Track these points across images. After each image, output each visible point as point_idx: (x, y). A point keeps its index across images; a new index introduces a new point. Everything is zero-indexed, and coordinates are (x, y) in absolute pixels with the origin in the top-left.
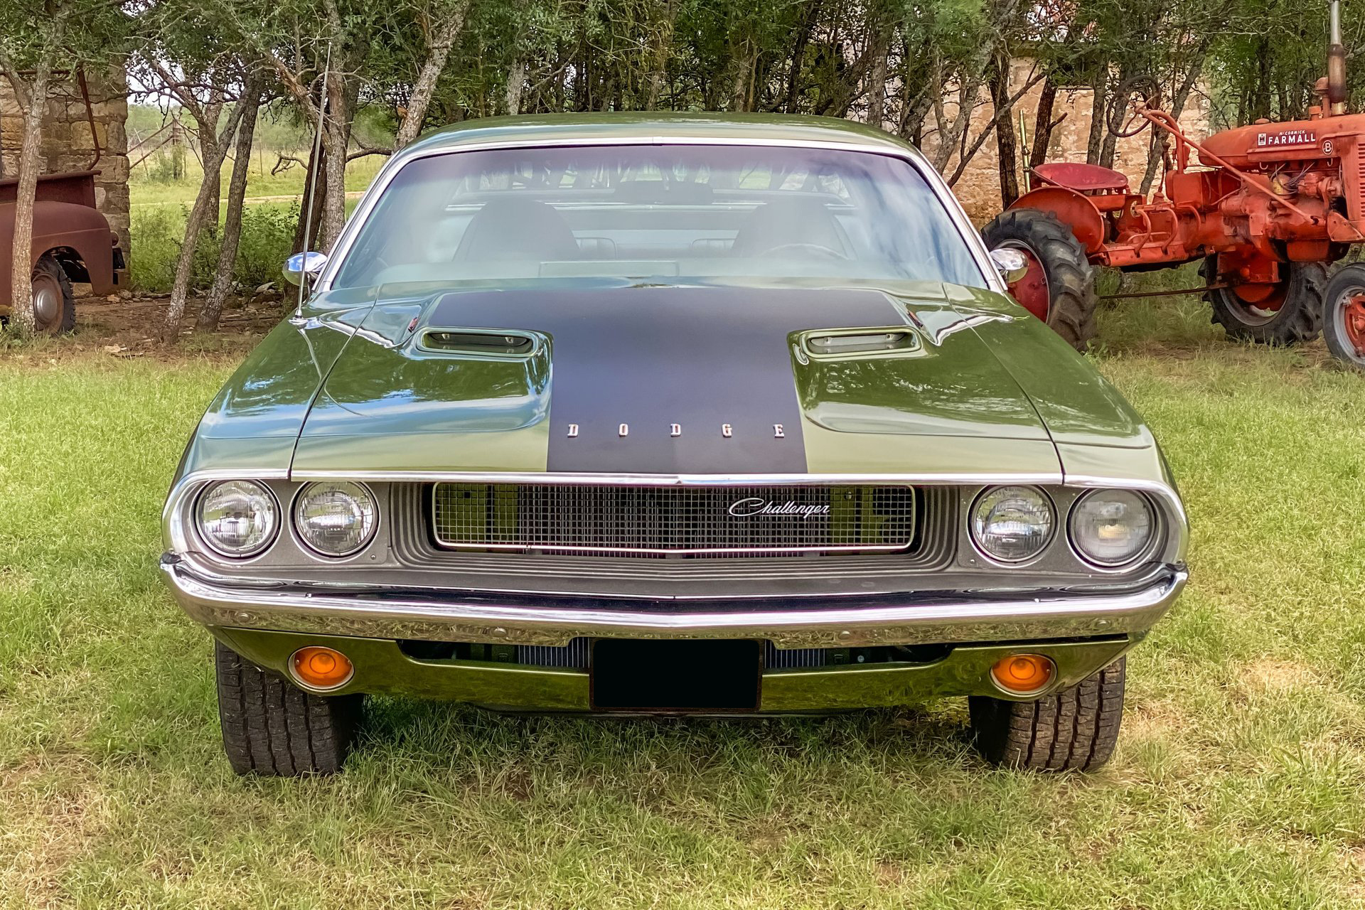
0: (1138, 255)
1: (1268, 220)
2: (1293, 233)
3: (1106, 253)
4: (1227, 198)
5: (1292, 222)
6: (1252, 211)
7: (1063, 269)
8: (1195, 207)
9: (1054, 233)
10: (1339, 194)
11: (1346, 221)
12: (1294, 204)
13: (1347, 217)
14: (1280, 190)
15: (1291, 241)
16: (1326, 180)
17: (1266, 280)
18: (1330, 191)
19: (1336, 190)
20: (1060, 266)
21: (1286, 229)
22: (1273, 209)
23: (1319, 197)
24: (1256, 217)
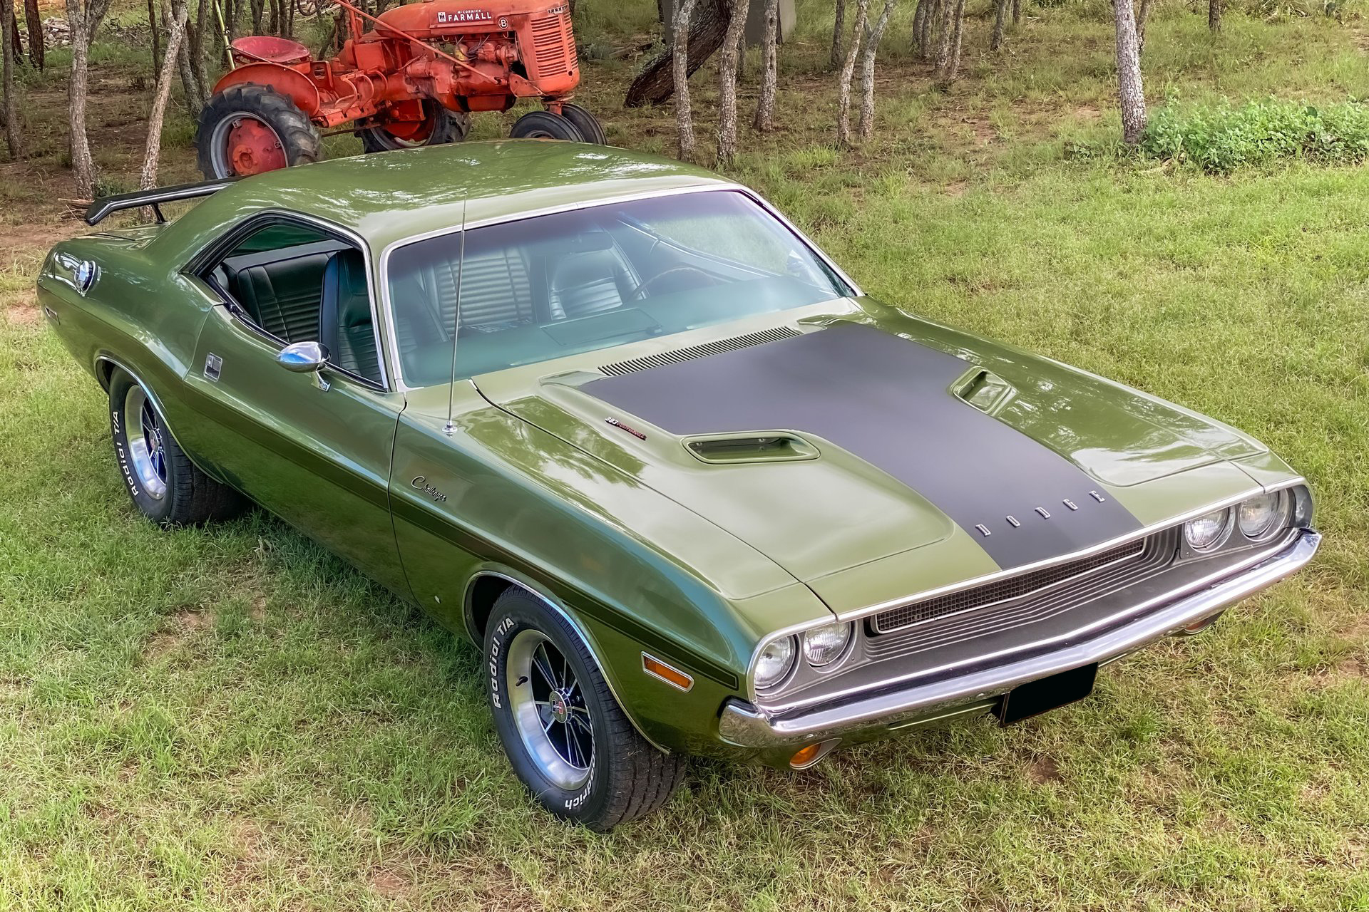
0: (345, 116)
1: (453, 81)
2: (473, 90)
3: (324, 117)
4: (411, 64)
5: (472, 81)
6: (437, 74)
7: (297, 135)
8: (380, 70)
9: (282, 105)
10: (516, 59)
11: (526, 81)
12: (473, 67)
13: (526, 78)
14: (462, 57)
15: (472, 96)
16: (504, 49)
17: (415, 119)
18: (508, 58)
19: (513, 57)
20: (295, 132)
21: (467, 88)
22: (456, 72)
23: (498, 62)
24: (441, 79)
